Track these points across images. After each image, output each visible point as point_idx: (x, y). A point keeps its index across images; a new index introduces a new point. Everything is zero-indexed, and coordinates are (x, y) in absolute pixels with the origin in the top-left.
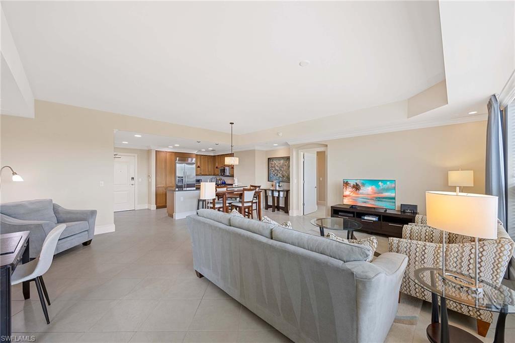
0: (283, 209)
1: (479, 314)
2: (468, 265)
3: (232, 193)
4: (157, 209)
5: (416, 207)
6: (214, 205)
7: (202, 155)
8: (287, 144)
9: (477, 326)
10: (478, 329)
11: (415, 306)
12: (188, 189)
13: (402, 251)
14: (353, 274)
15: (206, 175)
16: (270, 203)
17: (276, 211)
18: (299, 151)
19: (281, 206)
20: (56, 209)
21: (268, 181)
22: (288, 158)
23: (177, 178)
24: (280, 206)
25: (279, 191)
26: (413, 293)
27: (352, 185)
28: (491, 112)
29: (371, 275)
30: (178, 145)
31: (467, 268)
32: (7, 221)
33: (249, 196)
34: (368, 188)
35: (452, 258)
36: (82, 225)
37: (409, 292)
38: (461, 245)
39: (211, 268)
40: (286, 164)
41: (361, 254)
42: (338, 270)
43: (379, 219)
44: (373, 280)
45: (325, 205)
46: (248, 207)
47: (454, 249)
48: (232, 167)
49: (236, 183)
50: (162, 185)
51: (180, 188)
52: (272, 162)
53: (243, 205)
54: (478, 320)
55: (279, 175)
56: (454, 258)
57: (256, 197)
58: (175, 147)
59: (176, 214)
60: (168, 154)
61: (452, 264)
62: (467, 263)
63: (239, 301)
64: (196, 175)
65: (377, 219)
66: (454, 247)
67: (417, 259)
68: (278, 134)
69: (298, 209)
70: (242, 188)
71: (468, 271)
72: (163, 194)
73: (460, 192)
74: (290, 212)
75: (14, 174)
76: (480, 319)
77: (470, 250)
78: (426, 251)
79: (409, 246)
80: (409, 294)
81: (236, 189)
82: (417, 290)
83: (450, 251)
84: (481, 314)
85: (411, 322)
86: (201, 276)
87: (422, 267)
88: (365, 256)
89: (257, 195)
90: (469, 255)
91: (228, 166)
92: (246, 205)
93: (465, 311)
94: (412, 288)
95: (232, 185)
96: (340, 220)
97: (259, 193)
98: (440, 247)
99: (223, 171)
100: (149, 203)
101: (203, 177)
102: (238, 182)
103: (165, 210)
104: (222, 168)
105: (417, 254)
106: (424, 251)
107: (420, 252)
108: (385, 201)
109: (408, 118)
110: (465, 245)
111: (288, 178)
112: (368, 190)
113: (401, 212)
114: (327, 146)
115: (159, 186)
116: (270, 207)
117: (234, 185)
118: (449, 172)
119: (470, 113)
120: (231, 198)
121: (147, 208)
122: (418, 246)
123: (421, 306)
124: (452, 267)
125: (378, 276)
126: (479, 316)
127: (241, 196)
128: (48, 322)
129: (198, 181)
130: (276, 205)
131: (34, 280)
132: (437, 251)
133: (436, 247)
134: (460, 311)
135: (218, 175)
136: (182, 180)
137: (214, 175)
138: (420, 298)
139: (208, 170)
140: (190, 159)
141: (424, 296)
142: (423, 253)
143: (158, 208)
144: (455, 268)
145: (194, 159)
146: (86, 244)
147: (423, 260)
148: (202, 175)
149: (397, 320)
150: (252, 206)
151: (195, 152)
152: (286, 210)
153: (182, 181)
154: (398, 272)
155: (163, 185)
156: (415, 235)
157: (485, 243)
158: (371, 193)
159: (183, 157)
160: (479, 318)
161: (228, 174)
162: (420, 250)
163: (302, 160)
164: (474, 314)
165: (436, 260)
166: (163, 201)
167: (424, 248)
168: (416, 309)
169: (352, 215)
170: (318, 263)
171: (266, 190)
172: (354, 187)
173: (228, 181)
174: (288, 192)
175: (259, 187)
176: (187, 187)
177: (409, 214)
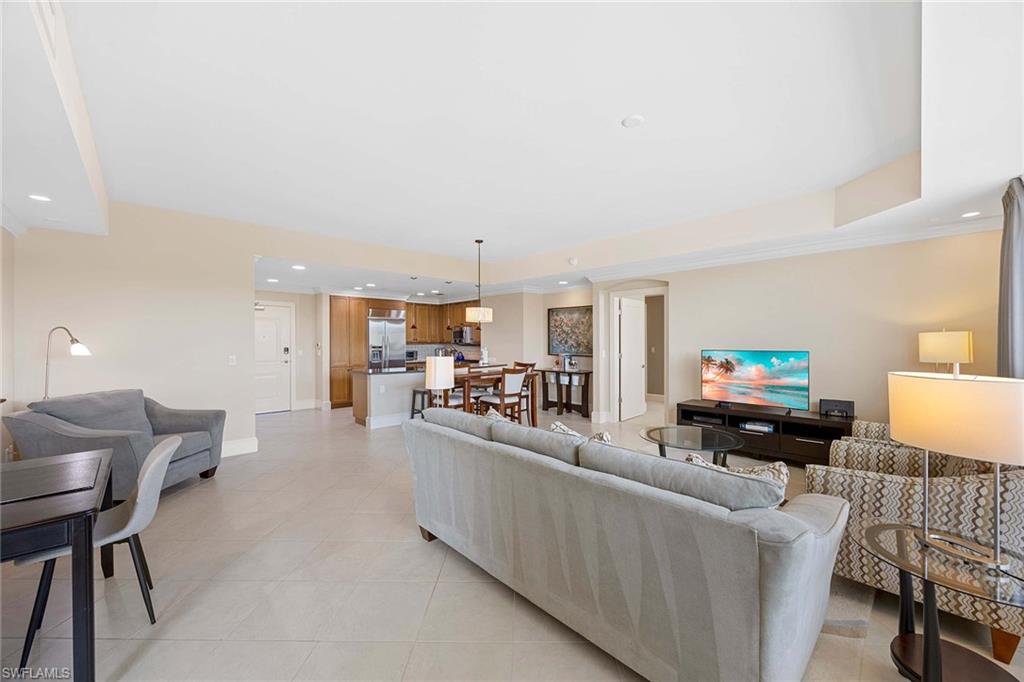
0: (577, 408)
1: (996, 617)
2: (974, 520)
3: (477, 377)
4: (332, 408)
5: (850, 405)
6: (446, 402)
7: (419, 304)
8: (586, 281)
9: (991, 642)
10: (994, 647)
11: (861, 601)
12: (391, 370)
13: (833, 492)
14: (752, 533)
15: (427, 343)
16: (553, 397)
17: (564, 413)
18: (612, 294)
19: (576, 404)
20: (150, 408)
21: (549, 354)
22: (588, 310)
23: (371, 350)
24: (573, 402)
25: (570, 375)
26: (857, 576)
27: (718, 362)
28: (1011, 213)
29: (790, 535)
30: (373, 285)
31: (970, 526)
32: (65, 431)
33: (513, 384)
34: (749, 369)
35: (940, 505)
36: (199, 439)
37: (850, 572)
38: (959, 479)
39: (454, 523)
40: (584, 320)
41: (767, 495)
42: (719, 524)
43: (776, 429)
44: (795, 545)
45: (663, 402)
46: (512, 406)
47: (943, 488)
48: (477, 327)
49: (485, 360)
50: (342, 361)
51: (377, 368)
52: (555, 317)
53: (502, 400)
54: (993, 629)
55: (570, 342)
56: (943, 505)
57: (527, 387)
58: (366, 289)
59: (372, 418)
60: (353, 303)
61: (939, 518)
62: (971, 515)
63: (511, 587)
64: (408, 343)
65: (771, 430)
66: (945, 484)
67: (865, 507)
68: (569, 261)
69: (609, 410)
70: (500, 369)
71: (973, 530)
72: (344, 380)
73: (961, 373)
74: (593, 414)
75: (74, 341)
76: (998, 627)
77: (978, 490)
78: (884, 491)
79: (849, 481)
80: (848, 576)
81: (485, 371)
82: (865, 569)
83: (935, 491)
84: (1000, 618)
85: (856, 631)
86: (431, 537)
87: (877, 522)
88: (774, 498)
89: (529, 382)
90: (976, 500)
91: (470, 325)
92: (508, 401)
93: (966, 612)
94: (856, 565)
95: (477, 362)
96: (696, 430)
97: (532, 377)
98: (913, 484)
99: (460, 334)
100: (318, 397)
101: (420, 346)
102: (490, 358)
103: (349, 411)
104: (458, 329)
105: (866, 498)
106: (880, 491)
107: (871, 494)
108: (785, 393)
109: (836, 226)
110: (966, 479)
111: (590, 350)
112: (750, 371)
113: (821, 414)
114: (667, 284)
115: (336, 364)
116: (553, 404)
117: (481, 362)
118: (921, 335)
119: (965, 216)
120: (477, 387)
121: (313, 406)
122: (868, 481)
123: (872, 601)
124: (939, 522)
125: (803, 538)
126: (996, 621)
127: (498, 382)
128: (153, 621)
129: (411, 355)
130: (564, 401)
131: (126, 540)
132: (907, 491)
133: (905, 484)
134: (955, 612)
135: (450, 343)
136: (380, 352)
137: (440, 343)
138: (872, 584)
139: (430, 332)
140: (394, 313)
141: (879, 582)
142: (878, 495)
143: (334, 406)
144: (946, 524)
145: (403, 312)
146: (206, 475)
147: (878, 509)
148: (419, 343)
149: (827, 628)
150: (519, 404)
151: (405, 299)
152: (585, 411)
153: (381, 356)
154: (833, 531)
155: (343, 364)
156: (857, 459)
157: (1008, 476)
158: (755, 378)
159: (381, 308)
160: (995, 625)
161: (469, 341)
162: (871, 489)
163: (617, 312)
164: (986, 619)
165: (906, 510)
166: (345, 394)
167: (880, 486)
168: (864, 606)
169: (719, 421)
170: (677, 512)
171: (543, 372)
172: (722, 365)
173: (469, 353)
174: (587, 376)
175: (533, 365)
176: (390, 367)
177: (836, 419)
